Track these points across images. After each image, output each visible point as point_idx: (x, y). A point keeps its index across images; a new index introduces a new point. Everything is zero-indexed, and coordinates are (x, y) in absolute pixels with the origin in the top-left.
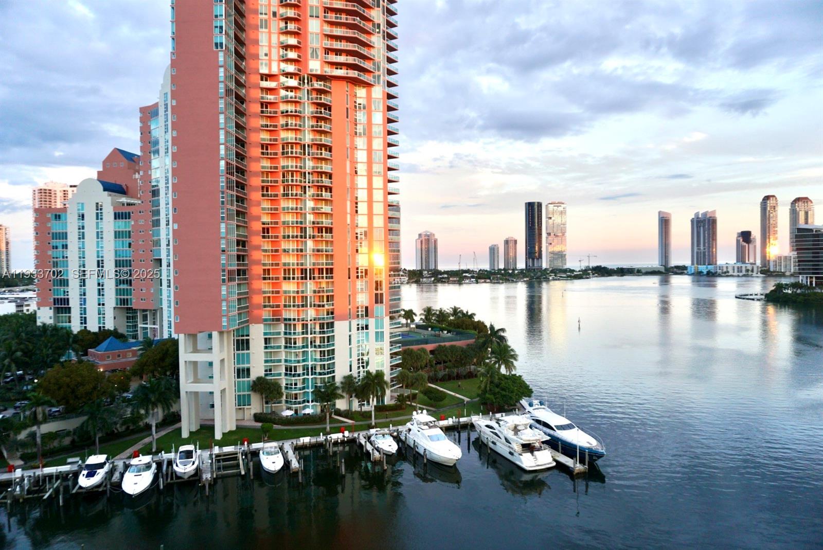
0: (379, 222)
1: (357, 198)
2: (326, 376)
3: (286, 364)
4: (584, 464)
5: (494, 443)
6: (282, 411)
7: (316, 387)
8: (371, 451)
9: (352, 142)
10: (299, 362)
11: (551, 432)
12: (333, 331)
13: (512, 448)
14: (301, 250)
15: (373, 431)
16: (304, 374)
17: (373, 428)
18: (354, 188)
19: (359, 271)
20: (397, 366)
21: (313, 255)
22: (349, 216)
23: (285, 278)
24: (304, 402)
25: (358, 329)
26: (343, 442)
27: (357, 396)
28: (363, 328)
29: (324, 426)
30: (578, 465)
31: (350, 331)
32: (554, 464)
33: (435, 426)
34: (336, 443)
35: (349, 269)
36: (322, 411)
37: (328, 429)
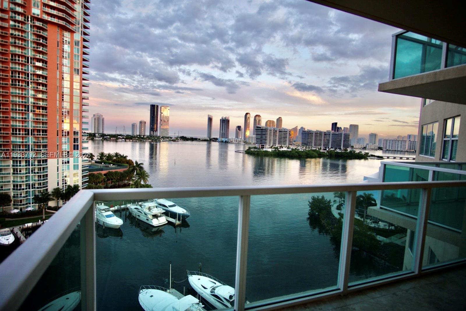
0: (76, 107)
1: (63, 92)
2: (42, 189)
3: (14, 183)
4: (180, 221)
5: (139, 216)
6: (11, 210)
7: (35, 195)
9: (61, 61)
10: (23, 182)
11: (167, 209)
12: (47, 164)
13: (148, 217)
14: (25, 118)
16: (26, 189)
18: (61, 87)
19: (64, 132)
20: (86, 182)
21: (34, 122)
22: (58, 102)
23: (13, 134)
24: (27, 204)
25: (63, 163)
27: (62, 199)
28: (66, 163)
29: (42, 216)
30: (177, 221)
31: (58, 164)
32: (167, 222)
33: (109, 211)
35: (58, 131)
36: (39, 208)
37: (44, 217)
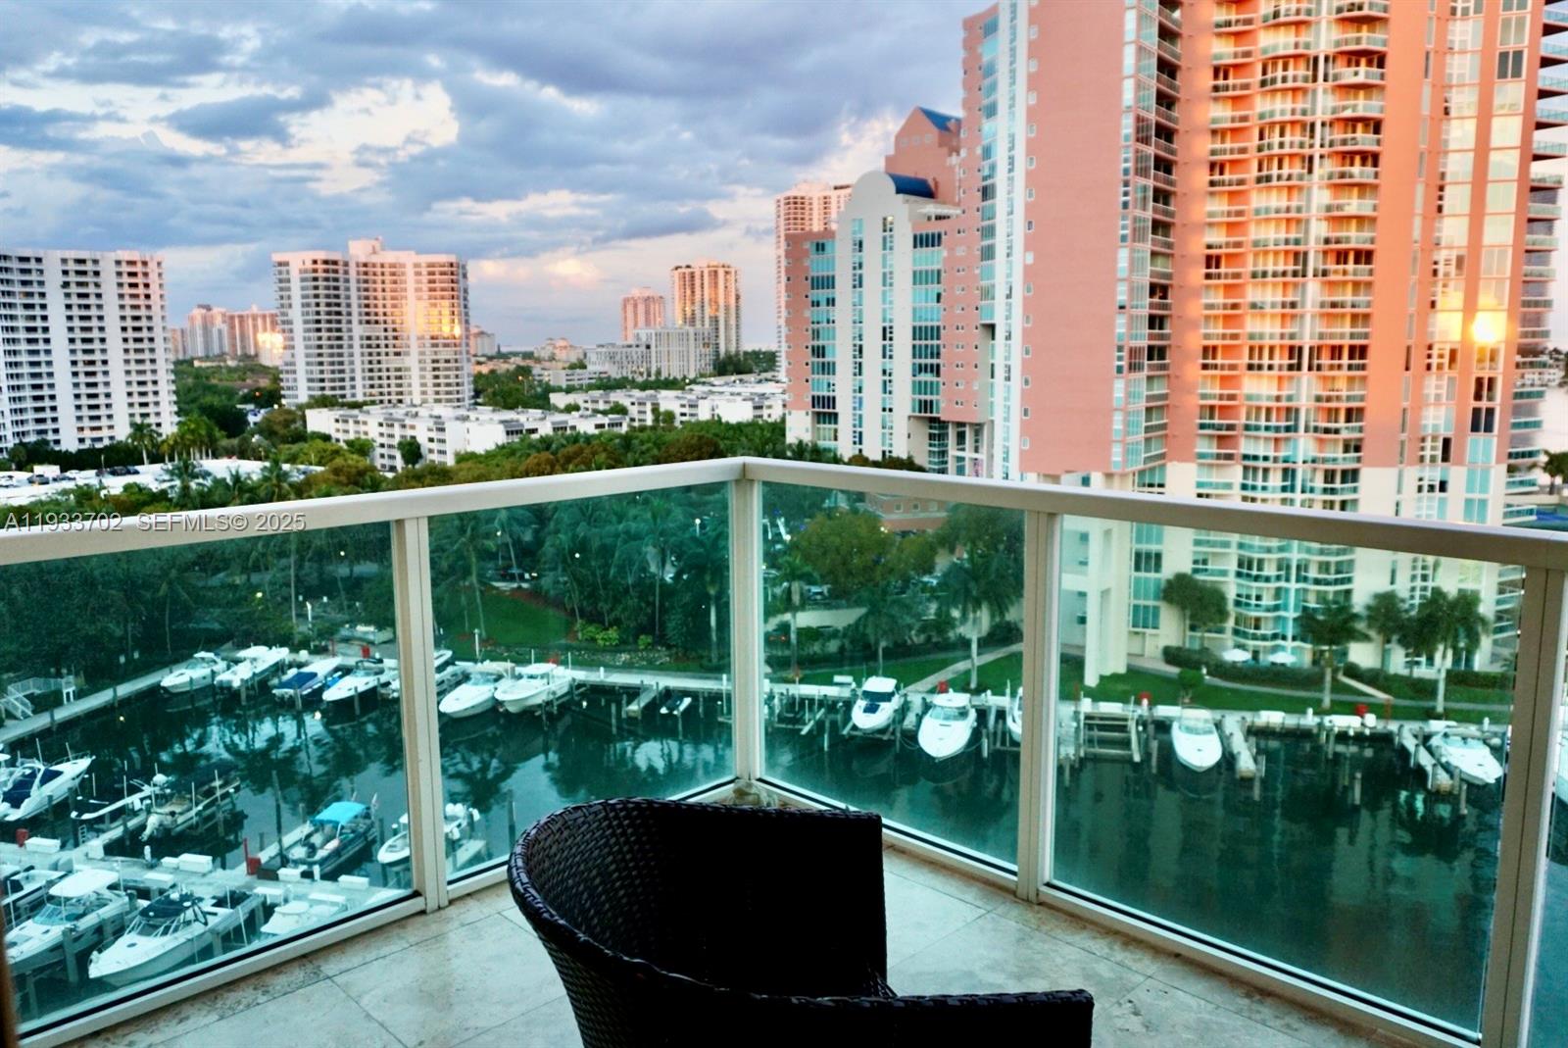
0: (1500, 231)
1: (1443, 175)
2: (1331, 589)
3: (1242, 552)
6: (1224, 648)
7: (1305, 609)
8: (1429, 769)
9: (1442, 34)
10: (1269, 550)
12: (1355, 490)
14: (1293, 305)
15: (1436, 726)
16: (1278, 578)
17: (1438, 717)
18: (1438, 149)
19: (1435, 352)
20: (1513, 584)
21: (1322, 315)
22: (1418, 222)
23: (1250, 367)
24: (1275, 637)
25: (1420, 489)
26: (1359, 738)
27: (1403, 642)
28: (1431, 488)
29: (1317, 695)
31: (1399, 491)
34: (1342, 737)
35: (1409, 349)
36: (1315, 662)
37: (1327, 702)
